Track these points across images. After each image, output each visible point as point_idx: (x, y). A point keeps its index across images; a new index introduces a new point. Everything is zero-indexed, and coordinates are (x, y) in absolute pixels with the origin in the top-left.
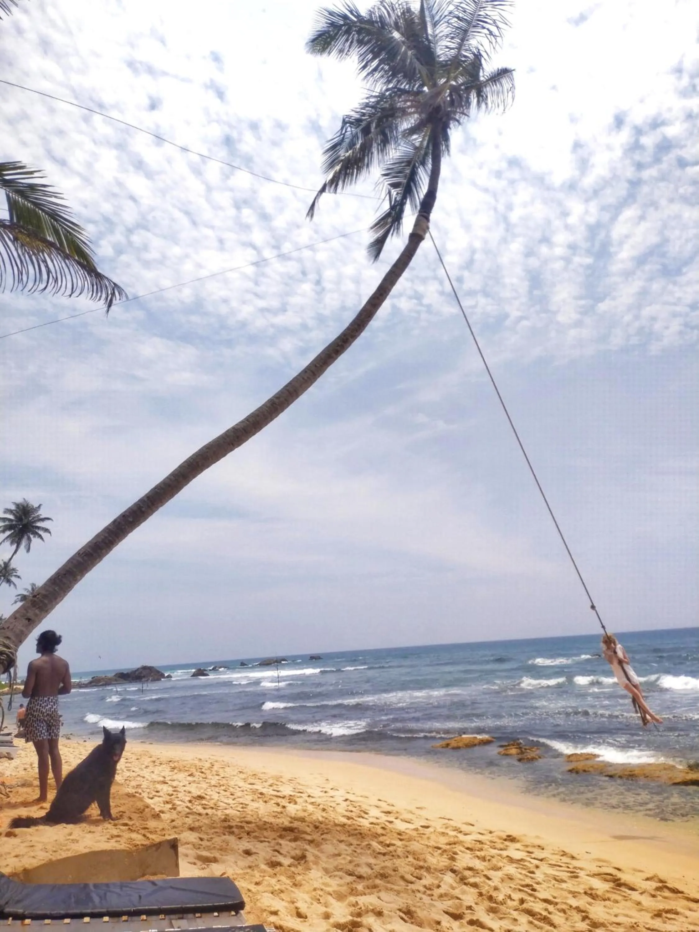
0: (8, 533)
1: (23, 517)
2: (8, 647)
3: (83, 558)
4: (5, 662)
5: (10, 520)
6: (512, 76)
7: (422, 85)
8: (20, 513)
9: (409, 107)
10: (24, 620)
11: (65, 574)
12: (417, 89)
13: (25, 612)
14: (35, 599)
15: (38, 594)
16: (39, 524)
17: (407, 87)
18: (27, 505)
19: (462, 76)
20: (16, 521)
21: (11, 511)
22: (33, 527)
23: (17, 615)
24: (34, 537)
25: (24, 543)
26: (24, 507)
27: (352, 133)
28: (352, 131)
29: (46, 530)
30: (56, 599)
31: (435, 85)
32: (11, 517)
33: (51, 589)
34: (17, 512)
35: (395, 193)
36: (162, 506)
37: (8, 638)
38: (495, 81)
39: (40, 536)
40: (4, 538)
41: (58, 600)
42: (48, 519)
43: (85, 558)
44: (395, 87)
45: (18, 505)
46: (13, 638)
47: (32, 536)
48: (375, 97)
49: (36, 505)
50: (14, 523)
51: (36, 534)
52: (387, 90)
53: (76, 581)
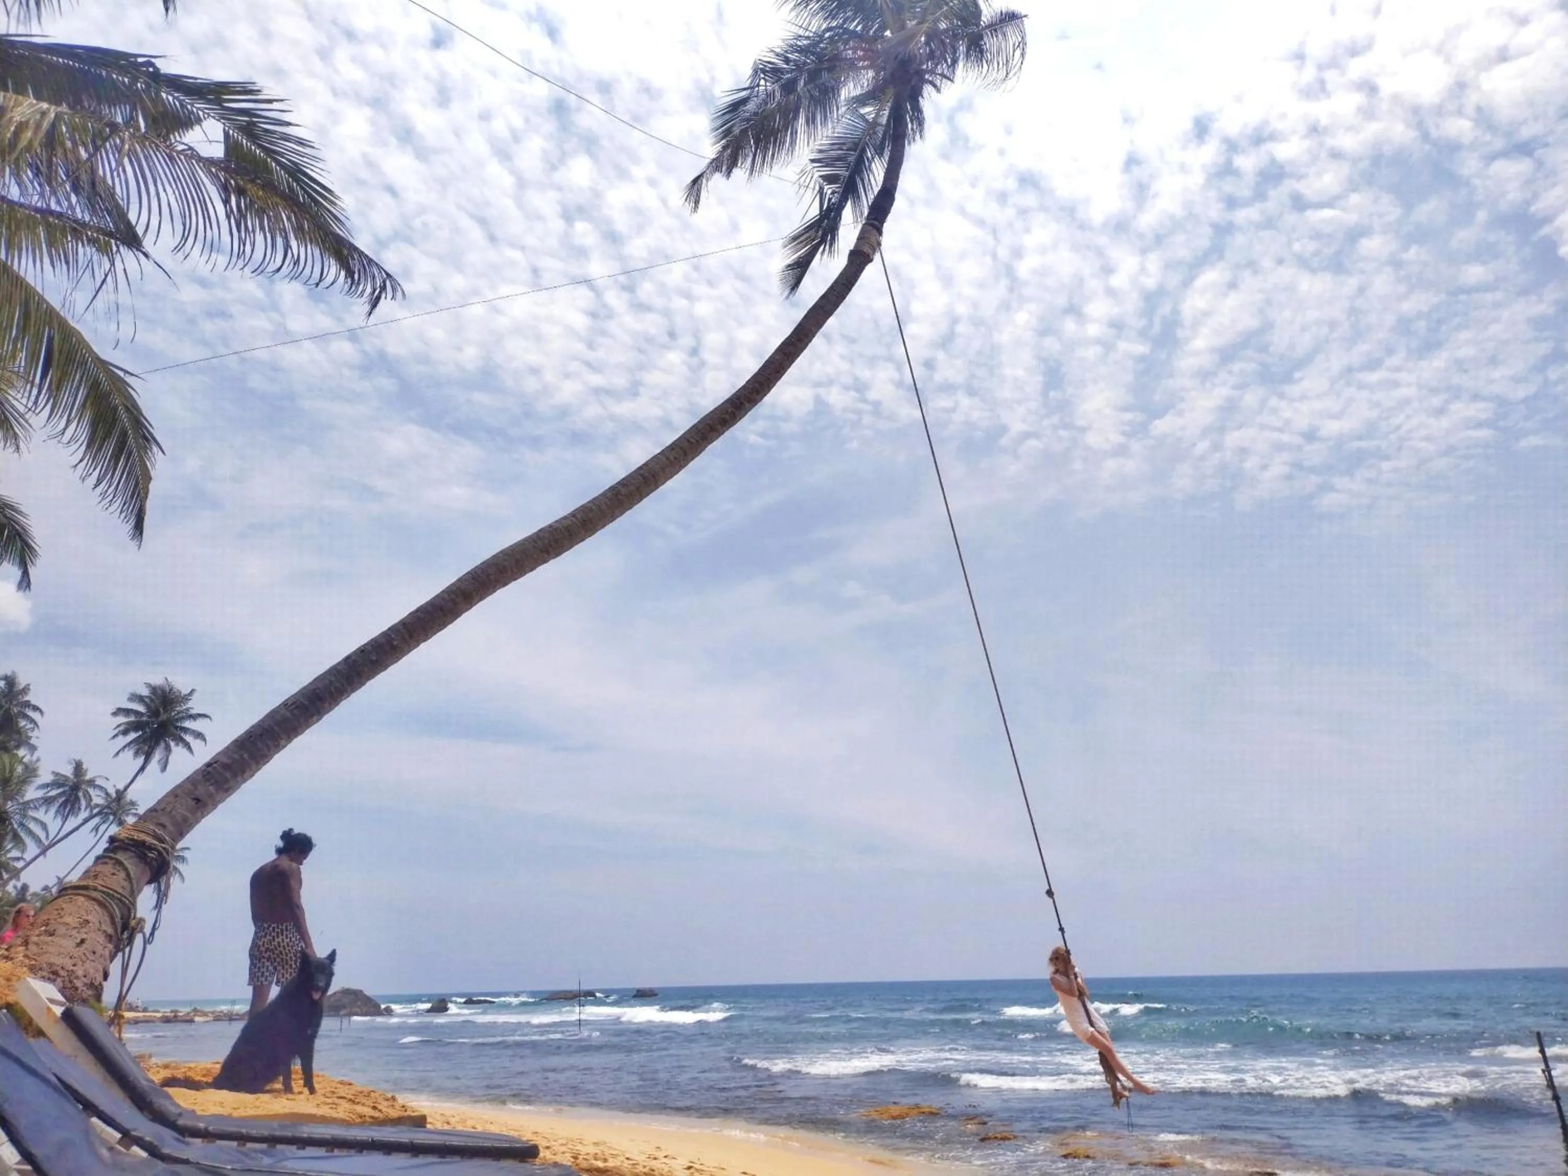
0: (133, 736)
1: (161, 710)
2: (162, 841)
3: (291, 712)
4: (154, 863)
5: (137, 713)
6: (1023, 25)
7: (883, 28)
8: (157, 702)
9: (861, 59)
10: (189, 800)
11: (261, 735)
12: (874, 32)
13: (192, 788)
14: (210, 769)
15: (216, 762)
16: (188, 724)
17: (859, 28)
18: (171, 690)
19: (946, 18)
20: (149, 717)
21: (140, 699)
22: (177, 728)
23: (179, 792)
24: (177, 745)
25: (158, 755)
26: (163, 691)
27: (766, 90)
28: (766, 86)
29: (199, 735)
30: (243, 772)
31: (903, 27)
32: (141, 708)
33: (236, 756)
34: (152, 700)
35: (829, 192)
36: (425, 640)
37: (163, 826)
38: (995, 30)
39: (188, 746)
40: (123, 745)
41: (245, 776)
42: (205, 716)
43: (295, 712)
44: (840, 27)
45: (154, 689)
46: (170, 828)
47: (172, 744)
48: (808, 38)
49: (185, 691)
50: (145, 719)
51: (180, 740)
52: (828, 29)
53: (278, 748)
